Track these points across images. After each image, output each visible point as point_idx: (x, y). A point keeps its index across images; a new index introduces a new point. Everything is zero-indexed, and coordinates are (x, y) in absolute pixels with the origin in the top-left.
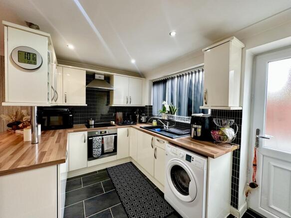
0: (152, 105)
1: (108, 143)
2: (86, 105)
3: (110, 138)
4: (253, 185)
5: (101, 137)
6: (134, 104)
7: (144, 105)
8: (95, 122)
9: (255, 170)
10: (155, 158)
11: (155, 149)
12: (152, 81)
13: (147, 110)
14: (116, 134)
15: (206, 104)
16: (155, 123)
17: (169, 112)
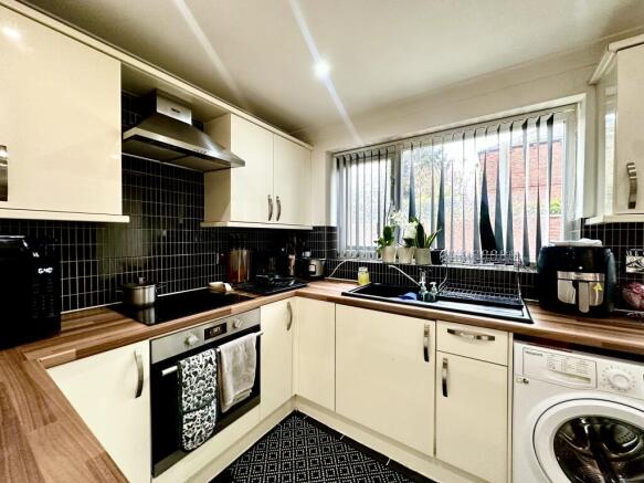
0: (333, 224)
1: (236, 371)
2: (126, 219)
3: (242, 349)
5: (210, 354)
6: (287, 222)
7: (308, 225)
8: (158, 292)
10: (445, 394)
11: (445, 365)
12: (332, 154)
13: (320, 240)
14: (256, 328)
15: (632, 205)
16: (364, 277)
17: (409, 242)
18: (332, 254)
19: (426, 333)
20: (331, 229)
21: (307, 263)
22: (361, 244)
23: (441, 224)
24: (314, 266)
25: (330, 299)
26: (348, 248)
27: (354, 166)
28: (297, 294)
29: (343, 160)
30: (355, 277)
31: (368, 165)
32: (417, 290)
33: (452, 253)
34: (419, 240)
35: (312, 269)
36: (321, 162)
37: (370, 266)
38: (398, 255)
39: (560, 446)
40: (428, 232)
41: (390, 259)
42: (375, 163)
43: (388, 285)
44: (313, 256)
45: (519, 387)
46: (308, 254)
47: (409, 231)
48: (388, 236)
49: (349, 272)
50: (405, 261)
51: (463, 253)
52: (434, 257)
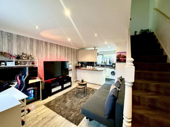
16: (100, 65)
22: (100, 63)
23: (107, 62)
26: (98, 63)
30: (99, 66)
32: (104, 66)
34: (105, 63)
38: (103, 64)
43: (102, 66)
48: (102, 62)
51: (108, 64)
52: (106, 64)
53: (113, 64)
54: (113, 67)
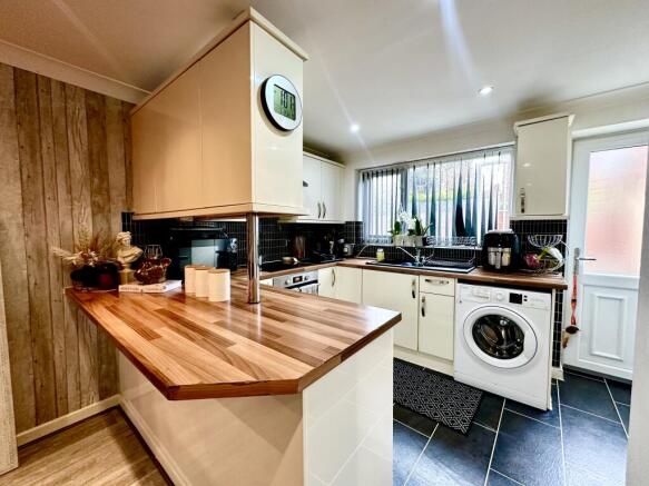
0: (360, 220)
4: (572, 330)
5: (297, 290)
6: (328, 219)
7: (342, 220)
9: (574, 307)
10: (423, 314)
11: (423, 301)
12: (359, 171)
13: (351, 231)
14: (316, 282)
15: (523, 211)
16: (380, 254)
17: (411, 232)
18: (359, 241)
19: (414, 283)
20: (358, 223)
21: (342, 246)
22: (380, 234)
23: (433, 219)
24: (347, 249)
25: (359, 267)
26: (370, 236)
27: (375, 178)
28: (338, 265)
29: (367, 175)
30: (374, 256)
31: (385, 177)
32: (413, 261)
33: (439, 239)
34: (418, 230)
35: (346, 250)
36: (352, 176)
37: (385, 249)
38: (404, 240)
39: (475, 330)
40: (424, 225)
41: (398, 243)
42: (390, 177)
43: (396, 259)
44: (346, 242)
45: (458, 305)
46: (342, 241)
47: (411, 225)
48: (398, 227)
49: (371, 252)
50: (408, 244)
51: (445, 237)
52: (425, 241)
53: (492, 240)
54: (489, 268)
